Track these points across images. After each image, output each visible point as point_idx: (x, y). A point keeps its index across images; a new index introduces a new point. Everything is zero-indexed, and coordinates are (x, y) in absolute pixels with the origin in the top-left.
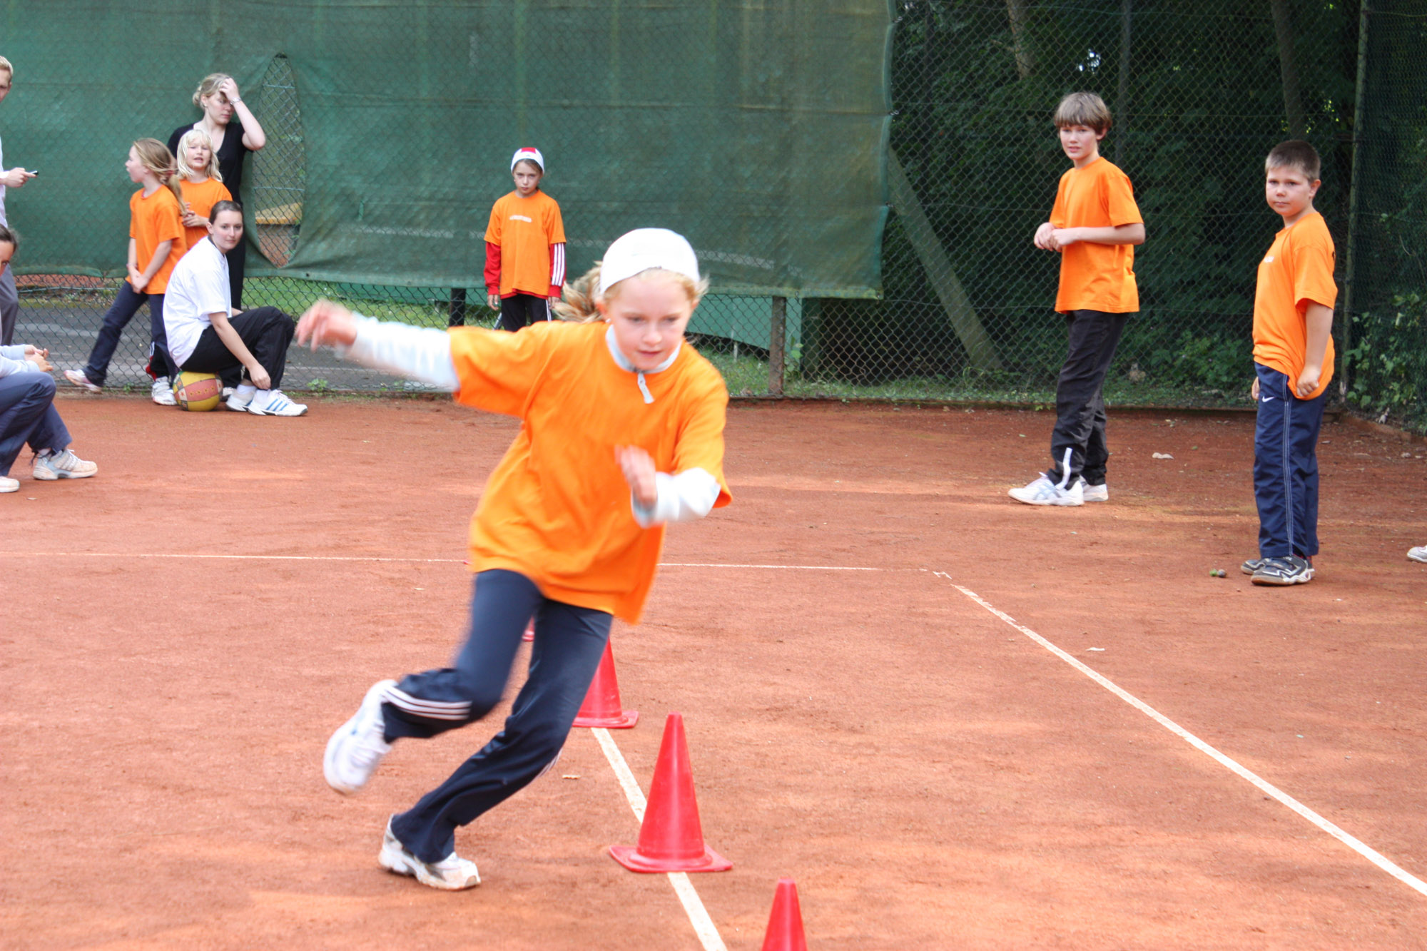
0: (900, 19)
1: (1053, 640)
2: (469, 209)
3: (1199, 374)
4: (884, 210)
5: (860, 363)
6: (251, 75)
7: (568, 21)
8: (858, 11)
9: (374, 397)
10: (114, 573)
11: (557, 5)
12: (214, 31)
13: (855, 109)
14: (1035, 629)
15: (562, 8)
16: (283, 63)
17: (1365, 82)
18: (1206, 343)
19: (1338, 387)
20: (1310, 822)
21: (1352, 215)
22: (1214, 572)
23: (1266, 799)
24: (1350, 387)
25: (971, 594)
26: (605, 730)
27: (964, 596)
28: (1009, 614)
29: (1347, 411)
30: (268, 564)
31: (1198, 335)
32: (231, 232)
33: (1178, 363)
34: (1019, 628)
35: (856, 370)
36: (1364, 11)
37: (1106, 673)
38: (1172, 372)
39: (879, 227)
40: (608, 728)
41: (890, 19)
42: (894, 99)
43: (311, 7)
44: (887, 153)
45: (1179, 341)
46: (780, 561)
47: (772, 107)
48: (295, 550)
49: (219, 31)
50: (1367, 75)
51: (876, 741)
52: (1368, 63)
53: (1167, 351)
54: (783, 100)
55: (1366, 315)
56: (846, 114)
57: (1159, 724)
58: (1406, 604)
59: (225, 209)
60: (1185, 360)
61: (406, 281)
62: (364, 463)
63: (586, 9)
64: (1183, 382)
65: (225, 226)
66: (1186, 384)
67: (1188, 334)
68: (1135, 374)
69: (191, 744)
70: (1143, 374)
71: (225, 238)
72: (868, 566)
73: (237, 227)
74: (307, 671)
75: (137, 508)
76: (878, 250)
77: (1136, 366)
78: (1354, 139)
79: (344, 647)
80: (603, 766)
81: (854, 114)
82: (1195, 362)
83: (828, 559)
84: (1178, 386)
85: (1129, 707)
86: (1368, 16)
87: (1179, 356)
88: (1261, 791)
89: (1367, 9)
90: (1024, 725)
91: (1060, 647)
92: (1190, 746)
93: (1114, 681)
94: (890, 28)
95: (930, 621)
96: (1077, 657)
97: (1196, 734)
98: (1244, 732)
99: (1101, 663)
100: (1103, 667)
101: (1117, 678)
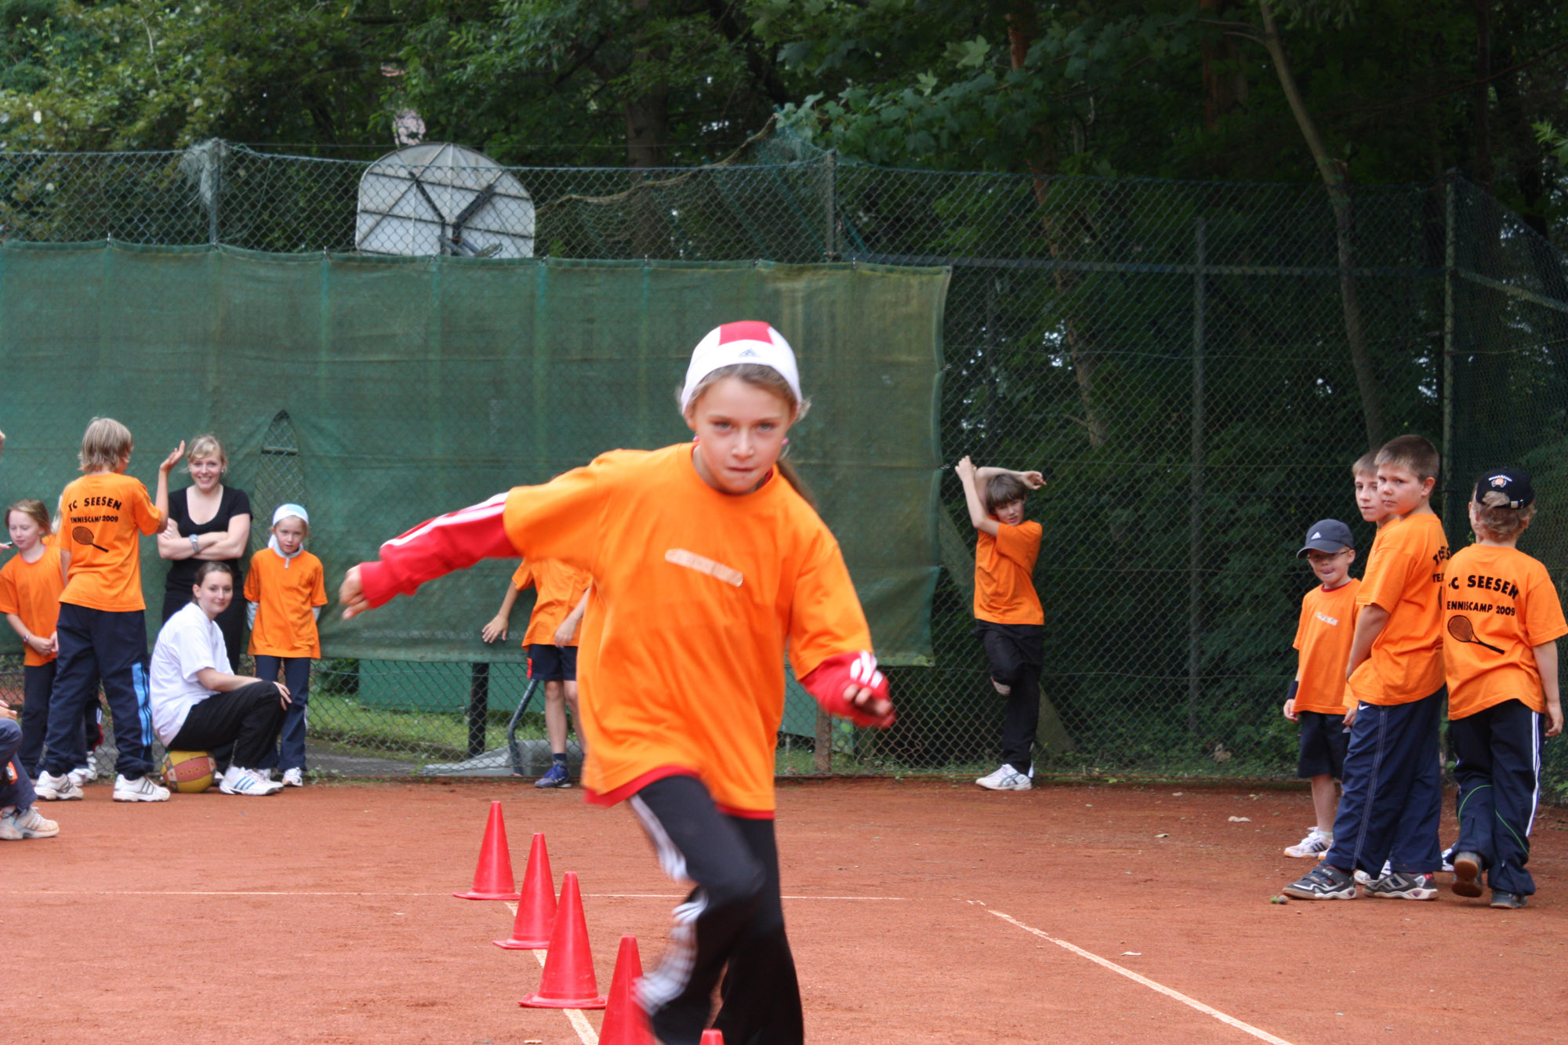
0: (948, 367)
1: (1086, 948)
2: (487, 576)
3: (1288, 751)
4: (935, 569)
5: (915, 736)
6: (251, 435)
7: (591, 374)
8: (904, 358)
9: (384, 780)
10: (68, 905)
11: (579, 357)
12: (210, 389)
13: (903, 463)
14: (1070, 940)
15: (585, 360)
16: (285, 423)
17: (1452, 427)
22: (1275, 898)
25: (1005, 916)
26: (579, 1011)
27: (996, 918)
28: (1043, 930)
29: (1447, 783)
30: (239, 897)
32: (220, 594)
33: (1265, 739)
34: (1050, 939)
35: (911, 744)
36: (1448, 352)
37: (1139, 971)
38: (1258, 750)
39: (929, 590)
40: (582, 1009)
41: (937, 365)
42: (944, 452)
43: (316, 363)
44: (937, 509)
45: (1265, 717)
46: (801, 893)
47: (813, 461)
48: (272, 888)
49: (216, 389)
50: (1454, 419)
51: (873, 1017)
52: (1454, 406)
53: (1252, 728)
54: (825, 455)
56: (892, 469)
57: (1188, 1005)
58: (1480, 922)
59: (214, 570)
60: (1274, 738)
61: (419, 656)
62: (360, 826)
63: (610, 360)
64: (1271, 761)
65: (214, 588)
66: (1276, 760)
67: (1275, 708)
68: (1220, 754)
69: (121, 1022)
70: (1229, 754)
71: (213, 601)
72: (896, 896)
73: (226, 589)
74: (261, 972)
75: (105, 859)
76: (928, 613)
77: (1220, 746)
78: (1443, 488)
79: (308, 955)
80: (570, 1035)
81: (903, 468)
82: (1282, 739)
83: (855, 891)
84: (1266, 764)
85: (1157, 993)
86: (1453, 357)
87: (1265, 733)
89: (1451, 349)
90: (1039, 1005)
91: (1093, 952)
92: (1218, 1021)
93: (1146, 976)
94: (937, 376)
95: (955, 935)
96: (1110, 960)
97: (1227, 1012)
98: (1279, 1011)
99: (1136, 963)
100: (1137, 967)
101: (1149, 974)
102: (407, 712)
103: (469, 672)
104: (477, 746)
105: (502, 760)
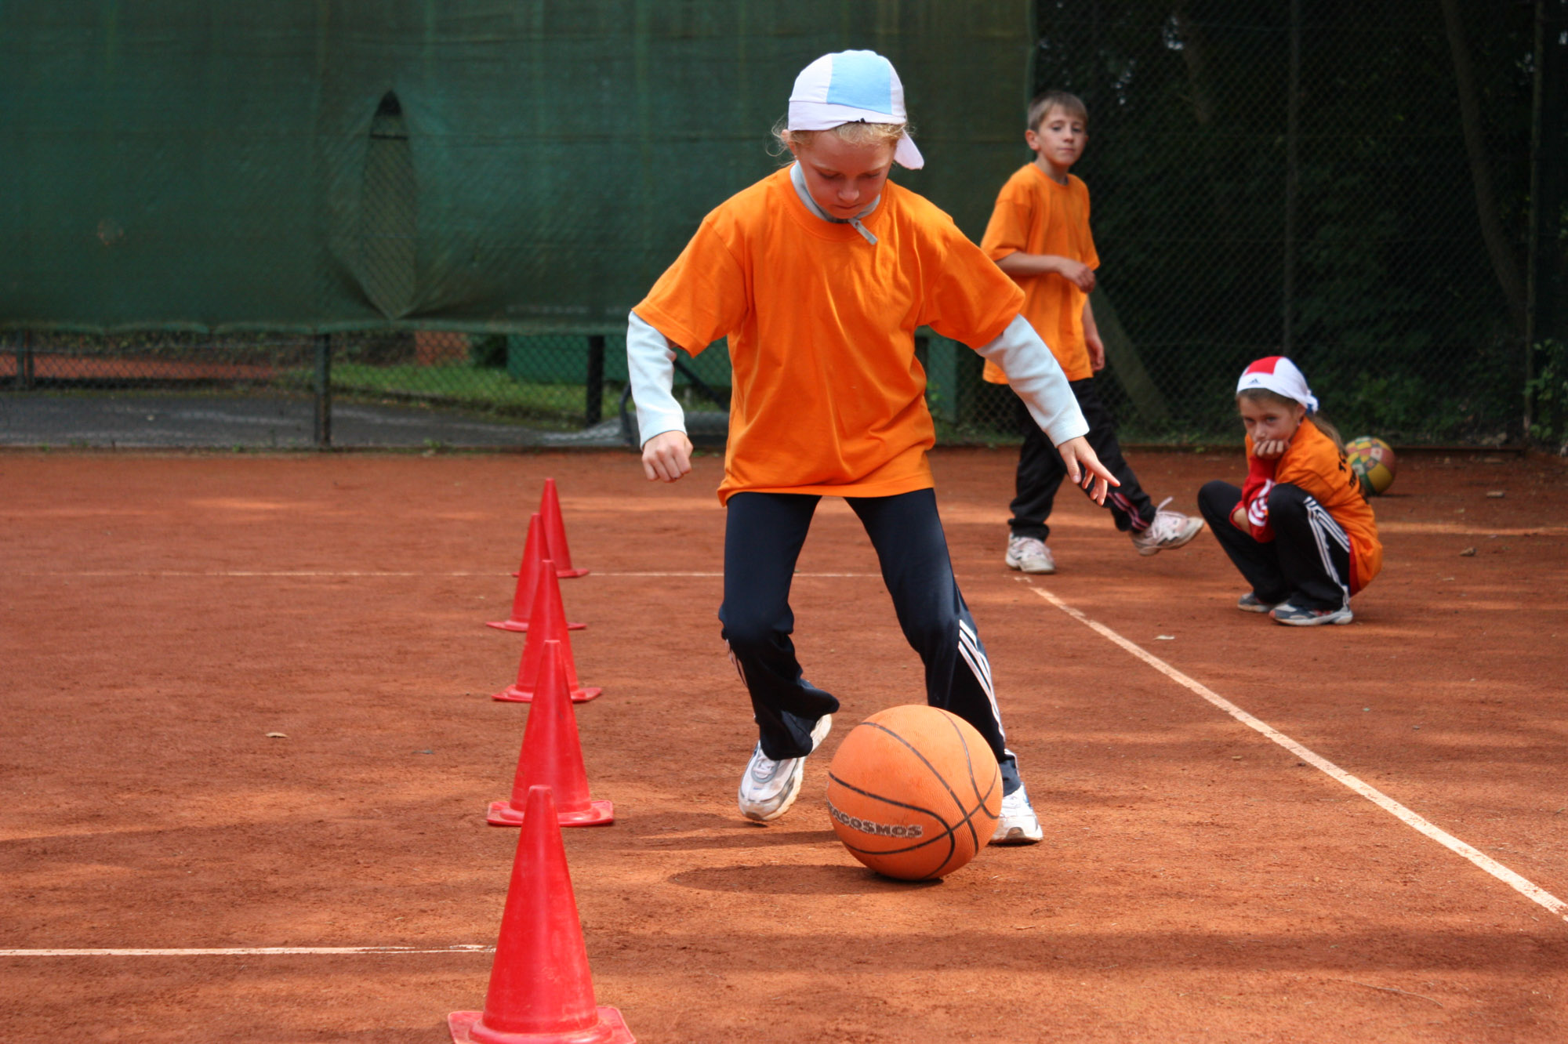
0: (1042, 42)
1: (1118, 630)
7: (691, 51)
8: (998, 33)
11: (679, 34)
12: (319, 73)
13: (996, 138)
14: (1106, 623)
15: (685, 37)
18: (1382, 383)
19: (1522, 421)
20: (1344, 786)
21: (1531, 238)
23: (1300, 765)
24: (1534, 420)
25: (1047, 595)
29: (1530, 445)
31: (1376, 376)
34: (1086, 622)
37: (1166, 660)
41: (1031, 41)
43: (422, 44)
45: (1355, 383)
49: (326, 73)
55: (1548, 342)
56: (986, 144)
57: (1206, 701)
60: (1364, 403)
63: (711, 37)
67: (1364, 376)
81: (996, 143)
85: (1178, 686)
87: (1355, 399)
88: (1298, 758)
90: (1047, 701)
91: (1126, 637)
92: (1233, 719)
93: (1173, 665)
94: (1031, 51)
95: (987, 616)
96: (1142, 646)
97: (1246, 709)
98: (1302, 706)
99: (1165, 649)
100: (1166, 653)
101: (1178, 662)
102: (551, 382)
103: (586, 345)
104: (593, 417)
105: (616, 430)
